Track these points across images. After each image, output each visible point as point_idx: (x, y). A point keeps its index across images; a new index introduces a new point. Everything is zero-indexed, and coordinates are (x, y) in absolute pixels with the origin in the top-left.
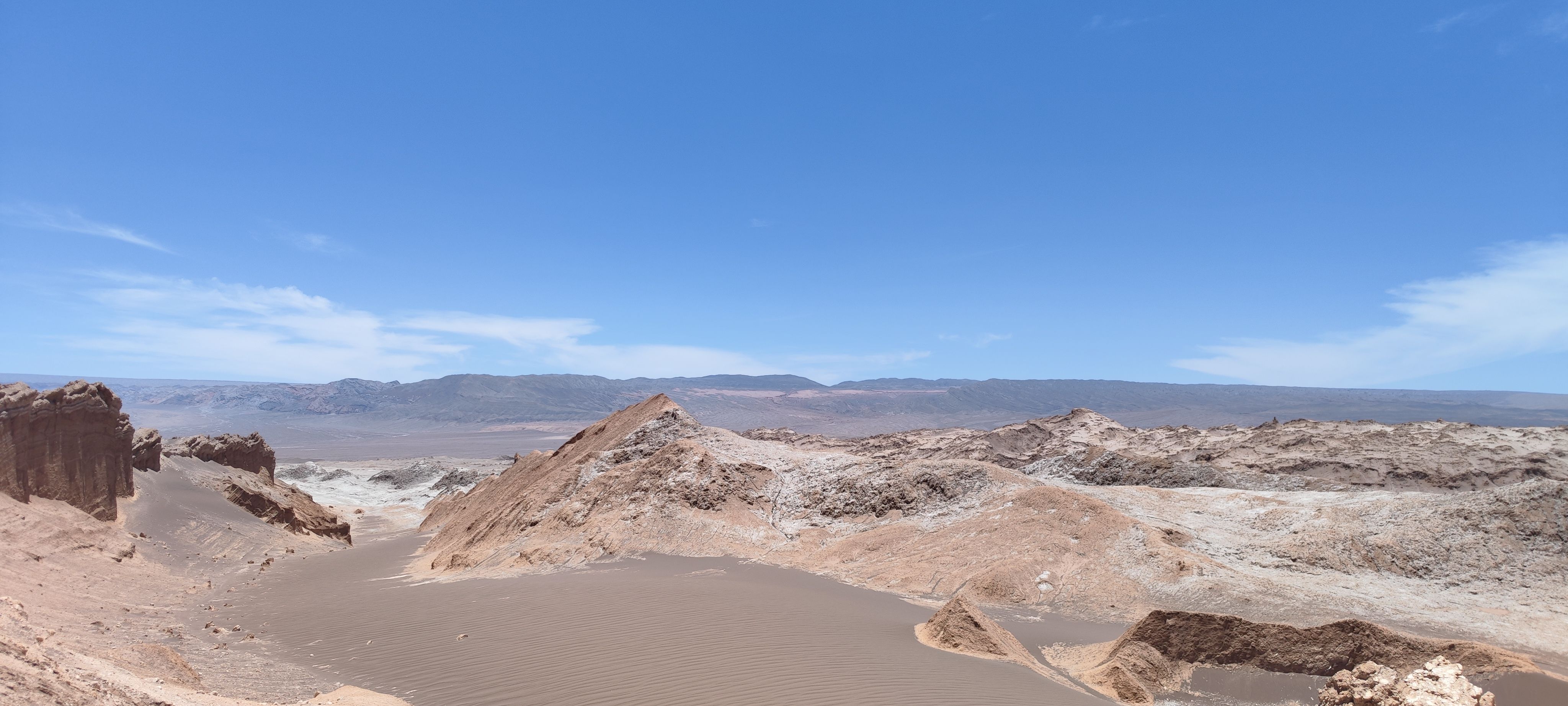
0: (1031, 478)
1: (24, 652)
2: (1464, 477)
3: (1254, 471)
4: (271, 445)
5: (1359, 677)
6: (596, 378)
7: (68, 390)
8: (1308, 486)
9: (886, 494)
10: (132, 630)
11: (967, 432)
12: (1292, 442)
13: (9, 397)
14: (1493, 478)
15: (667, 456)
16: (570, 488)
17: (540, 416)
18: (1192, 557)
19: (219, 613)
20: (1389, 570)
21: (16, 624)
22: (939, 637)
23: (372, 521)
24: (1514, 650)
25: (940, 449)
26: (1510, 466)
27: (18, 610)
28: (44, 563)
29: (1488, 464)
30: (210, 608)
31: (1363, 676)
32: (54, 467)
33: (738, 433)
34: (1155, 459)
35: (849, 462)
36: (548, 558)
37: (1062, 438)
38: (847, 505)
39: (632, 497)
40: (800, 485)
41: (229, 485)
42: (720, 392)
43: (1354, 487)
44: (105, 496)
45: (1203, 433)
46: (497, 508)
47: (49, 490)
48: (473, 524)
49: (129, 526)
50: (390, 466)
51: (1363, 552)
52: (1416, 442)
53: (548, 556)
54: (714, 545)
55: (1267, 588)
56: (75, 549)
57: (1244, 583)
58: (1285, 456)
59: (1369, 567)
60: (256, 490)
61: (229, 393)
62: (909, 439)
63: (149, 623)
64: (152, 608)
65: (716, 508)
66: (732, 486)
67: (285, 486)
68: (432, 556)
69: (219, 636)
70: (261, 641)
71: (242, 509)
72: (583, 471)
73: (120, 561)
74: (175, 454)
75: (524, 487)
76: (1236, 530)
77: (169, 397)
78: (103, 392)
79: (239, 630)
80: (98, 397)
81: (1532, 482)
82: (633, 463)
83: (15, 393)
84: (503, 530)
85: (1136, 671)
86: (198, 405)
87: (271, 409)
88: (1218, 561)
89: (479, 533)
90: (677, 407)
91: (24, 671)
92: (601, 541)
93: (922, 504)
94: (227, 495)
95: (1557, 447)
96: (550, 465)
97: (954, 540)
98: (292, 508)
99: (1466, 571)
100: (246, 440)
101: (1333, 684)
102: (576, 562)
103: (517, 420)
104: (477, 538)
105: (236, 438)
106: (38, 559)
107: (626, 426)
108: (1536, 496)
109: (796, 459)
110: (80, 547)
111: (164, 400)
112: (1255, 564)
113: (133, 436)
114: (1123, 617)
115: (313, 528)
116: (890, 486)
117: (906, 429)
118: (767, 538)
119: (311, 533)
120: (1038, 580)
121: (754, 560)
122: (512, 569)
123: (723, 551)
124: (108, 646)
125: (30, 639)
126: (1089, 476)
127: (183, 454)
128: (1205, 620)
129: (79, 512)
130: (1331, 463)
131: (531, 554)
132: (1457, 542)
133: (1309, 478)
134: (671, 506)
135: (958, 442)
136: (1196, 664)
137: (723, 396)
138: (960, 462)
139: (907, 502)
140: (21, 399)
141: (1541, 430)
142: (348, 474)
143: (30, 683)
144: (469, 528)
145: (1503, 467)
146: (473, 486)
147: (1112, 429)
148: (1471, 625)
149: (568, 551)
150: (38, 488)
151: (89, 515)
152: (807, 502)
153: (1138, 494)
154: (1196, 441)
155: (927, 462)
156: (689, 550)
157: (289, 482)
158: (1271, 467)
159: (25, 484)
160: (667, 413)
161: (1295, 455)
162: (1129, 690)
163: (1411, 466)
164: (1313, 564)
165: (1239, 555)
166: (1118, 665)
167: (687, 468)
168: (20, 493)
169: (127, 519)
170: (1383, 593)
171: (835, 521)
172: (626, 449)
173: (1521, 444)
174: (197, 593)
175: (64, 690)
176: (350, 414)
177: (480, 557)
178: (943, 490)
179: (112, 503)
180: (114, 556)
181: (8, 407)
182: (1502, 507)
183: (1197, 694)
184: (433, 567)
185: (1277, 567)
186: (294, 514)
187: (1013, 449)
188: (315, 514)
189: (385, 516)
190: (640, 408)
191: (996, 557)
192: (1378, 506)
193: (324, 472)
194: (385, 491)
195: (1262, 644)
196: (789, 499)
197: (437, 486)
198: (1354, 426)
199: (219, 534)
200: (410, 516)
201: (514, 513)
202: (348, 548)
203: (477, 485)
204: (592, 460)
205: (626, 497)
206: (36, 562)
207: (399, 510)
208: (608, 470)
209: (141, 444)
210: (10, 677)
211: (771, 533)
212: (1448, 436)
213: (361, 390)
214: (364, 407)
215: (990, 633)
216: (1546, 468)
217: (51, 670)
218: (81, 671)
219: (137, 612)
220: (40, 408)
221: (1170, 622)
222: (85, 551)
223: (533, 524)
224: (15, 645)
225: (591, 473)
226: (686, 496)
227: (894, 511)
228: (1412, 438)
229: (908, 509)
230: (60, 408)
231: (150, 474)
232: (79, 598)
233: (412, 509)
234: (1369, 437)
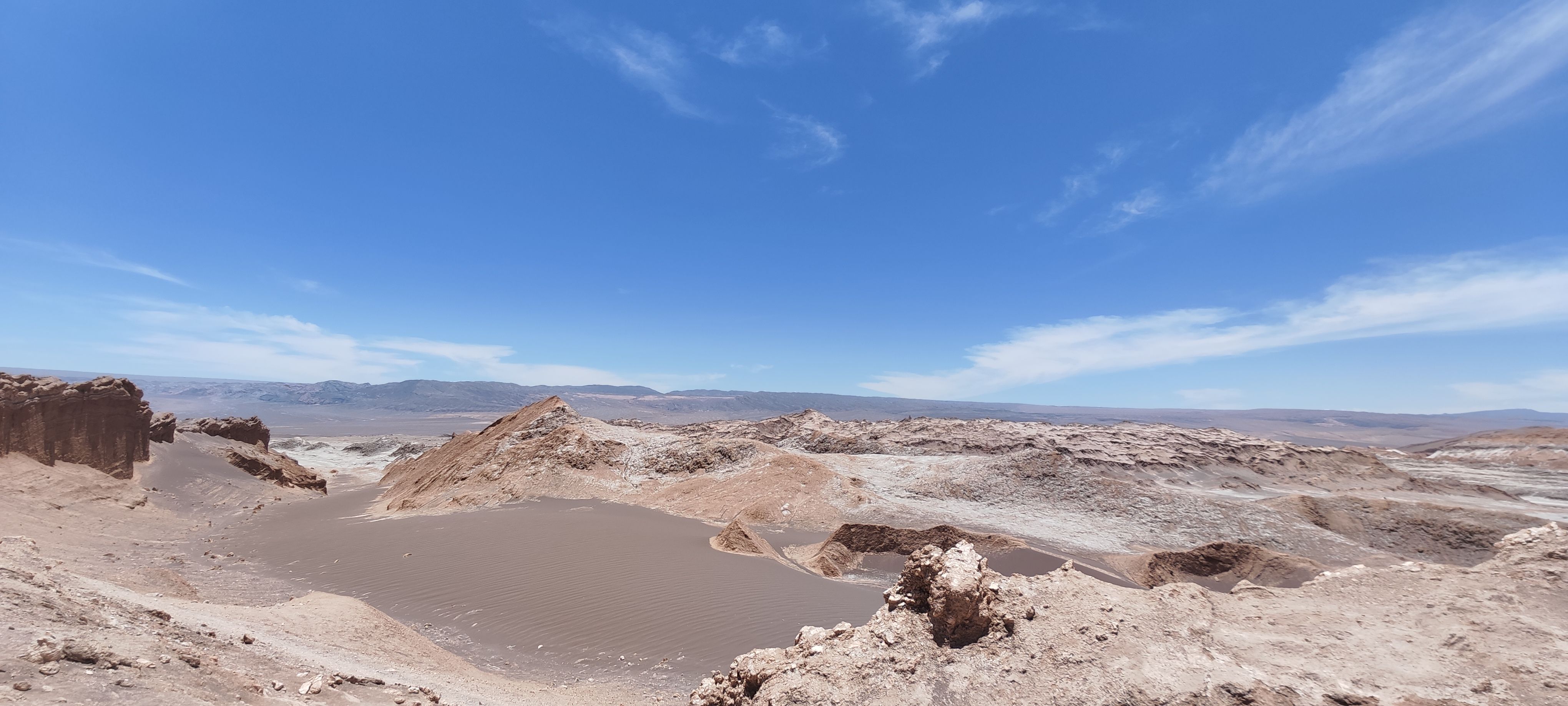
0: (781, 449)
1: (32, 577)
2: (998, 448)
3: (899, 445)
4: (266, 425)
5: (924, 554)
6: (512, 384)
7: (96, 383)
8: (925, 453)
9: (696, 459)
10: (140, 559)
11: (745, 422)
12: (918, 429)
13: (42, 387)
14: (1011, 448)
15: (557, 435)
16: (490, 456)
17: (472, 409)
18: (865, 493)
19: (216, 544)
20: (962, 497)
21: (28, 557)
22: (724, 545)
23: (344, 478)
24: (1018, 537)
25: (729, 432)
26: (1019, 442)
27: (30, 546)
28: (65, 510)
29: (1010, 441)
30: (209, 541)
31: (926, 553)
32: (78, 440)
33: (605, 421)
34: (848, 438)
35: (674, 440)
36: (473, 501)
37: (799, 427)
38: (672, 466)
39: (533, 461)
40: (643, 454)
41: (231, 453)
42: (594, 395)
43: (947, 454)
44: (123, 461)
45: (874, 424)
46: (437, 469)
47: (73, 457)
48: (419, 479)
49: (143, 483)
50: (359, 441)
51: (951, 488)
52: (977, 430)
53: (473, 500)
54: (586, 491)
55: (903, 510)
56: (93, 500)
57: (892, 507)
58: (914, 437)
59: (953, 496)
60: (253, 456)
61: (235, 388)
62: (711, 426)
63: (155, 553)
64: (159, 542)
65: (589, 468)
66: (599, 455)
67: (277, 454)
68: (388, 501)
69: (215, 561)
70: (250, 563)
71: (241, 470)
72: (500, 445)
73: (133, 508)
74: (187, 431)
75: (458, 455)
76: (889, 478)
77: (185, 390)
78: (127, 385)
79: (233, 556)
80: (122, 389)
81: (1028, 450)
82: (534, 440)
83: (48, 384)
84: (441, 483)
85: (834, 559)
86: (209, 396)
87: (269, 400)
88: (879, 495)
89: (423, 486)
90: (565, 405)
91: (30, 591)
92: (510, 490)
93: (717, 465)
94: (229, 460)
95: (1039, 432)
96: (477, 441)
97: (735, 486)
98: (281, 469)
99: (998, 497)
100: (247, 421)
101: (912, 558)
102: (493, 504)
103: (455, 411)
104: (422, 489)
105: (240, 419)
106: (59, 508)
107: (531, 415)
108: (1029, 457)
109: (641, 438)
110: (98, 499)
111: (181, 391)
112: (898, 496)
113: (151, 417)
114: (828, 528)
115: (297, 483)
116: (698, 454)
117: (710, 420)
118: (621, 487)
119: (295, 486)
120: (782, 509)
121: (611, 501)
122: (446, 509)
123: (592, 495)
124: (118, 571)
125: (40, 567)
126: (813, 448)
127: (194, 431)
128: (871, 528)
129: (99, 472)
130: (937, 441)
131: (461, 499)
132: (993, 482)
133: (925, 449)
134: (559, 467)
135: (740, 428)
136: (865, 553)
137: (596, 398)
138: (741, 440)
139: (708, 464)
140: (52, 389)
141: (1033, 424)
142: (327, 445)
143: (34, 600)
144: (417, 482)
145: (1016, 443)
146: (421, 454)
147: (826, 421)
148: (999, 525)
149: (487, 497)
150: (63, 455)
151: (108, 475)
152: (647, 464)
153: (838, 458)
154: (870, 428)
155: (721, 440)
156: (570, 495)
157: (280, 451)
158: (907, 443)
159: (52, 452)
160: (559, 408)
161: (919, 436)
162: (829, 570)
163: (974, 442)
164: (926, 496)
165: (890, 492)
166: (825, 556)
167: (570, 443)
168: (47, 458)
169: (142, 478)
170: (959, 510)
171: (664, 476)
172: (530, 431)
173: (1024, 431)
174: (199, 530)
175: (65, 604)
176: (331, 405)
177: (423, 502)
178: (729, 457)
179: (129, 465)
180: (128, 505)
181: (40, 394)
182: (1014, 463)
183: (865, 570)
184: (388, 508)
185: (908, 497)
186: (282, 474)
187: (771, 432)
188: (300, 473)
189: (354, 474)
190: (541, 405)
191: (759, 496)
192: (958, 463)
193: (308, 444)
194: (355, 458)
195: (899, 541)
196: (636, 463)
197: (394, 454)
198: (948, 421)
199: (220, 488)
200: (373, 474)
201: (450, 472)
202: (324, 497)
203: (424, 453)
204: (506, 437)
205: (529, 461)
206: (57, 510)
207: (365, 470)
208: (517, 444)
209: (159, 423)
210: (17, 596)
211: (623, 484)
212: (992, 427)
213: (340, 388)
214: (342, 400)
215: (753, 541)
216: (1034, 443)
217: (54, 590)
218: (83, 590)
219: (146, 545)
220: (70, 396)
221: (853, 530)
222: (102, 502)
223: (463, 479)
224: (24, 572)
225: (506, 445)
226: (569, 460)
227: (701, 469)
228: (975, 428)
229: (709, 468)
230: (88, 396)
231: (164, 445)
232: (94, 536)
233: (375, 470)
234: (955, 427)
